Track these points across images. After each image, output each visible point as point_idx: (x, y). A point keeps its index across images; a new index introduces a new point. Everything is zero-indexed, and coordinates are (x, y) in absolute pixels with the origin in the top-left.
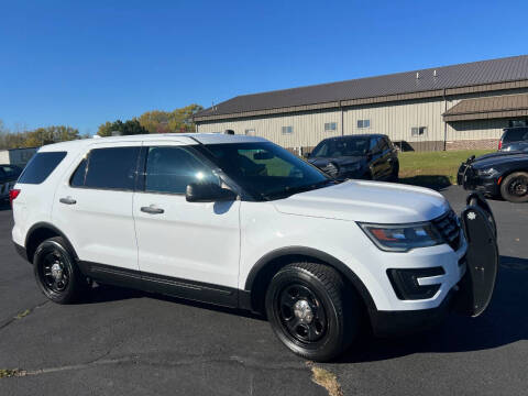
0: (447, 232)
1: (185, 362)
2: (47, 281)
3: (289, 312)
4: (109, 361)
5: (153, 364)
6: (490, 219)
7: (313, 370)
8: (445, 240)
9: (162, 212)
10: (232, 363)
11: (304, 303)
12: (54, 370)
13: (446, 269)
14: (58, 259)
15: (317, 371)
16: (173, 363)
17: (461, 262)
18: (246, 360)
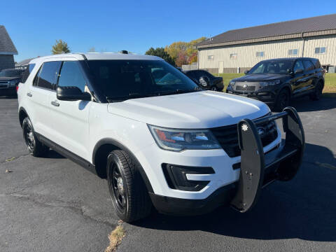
4: (18, 195)
7: (118, 227)
8: (222, 146)
9: (59, 105)
11: (121, 180)
13: (215, 169)
17: (236, 166)
18: (88, 211)
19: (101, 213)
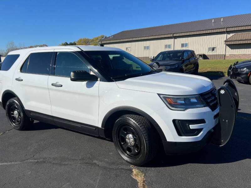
0: (209, 101)
1: (70, 163)
2: (12, 119)
3: (124, 140)
4: (33, 161)
5: (54, 163)
6: (236, 94)
7: (133, 170)
8: (207, 105)
9: (62, 86)
10: (93, 164)
11: (131, 136)
12: (6, 164)
13: (206, 120)
14: (16, 108)
15: (135, 171)
16: (64, 163)
17: (216, 117)
18: (100, 163)
19: (113, 163)
